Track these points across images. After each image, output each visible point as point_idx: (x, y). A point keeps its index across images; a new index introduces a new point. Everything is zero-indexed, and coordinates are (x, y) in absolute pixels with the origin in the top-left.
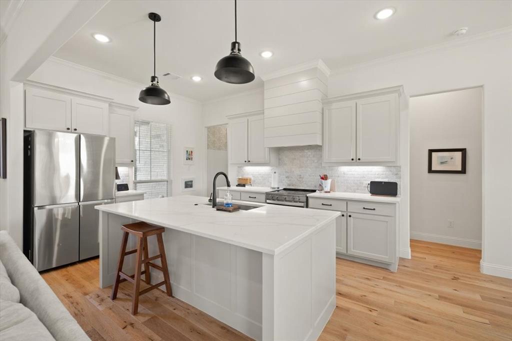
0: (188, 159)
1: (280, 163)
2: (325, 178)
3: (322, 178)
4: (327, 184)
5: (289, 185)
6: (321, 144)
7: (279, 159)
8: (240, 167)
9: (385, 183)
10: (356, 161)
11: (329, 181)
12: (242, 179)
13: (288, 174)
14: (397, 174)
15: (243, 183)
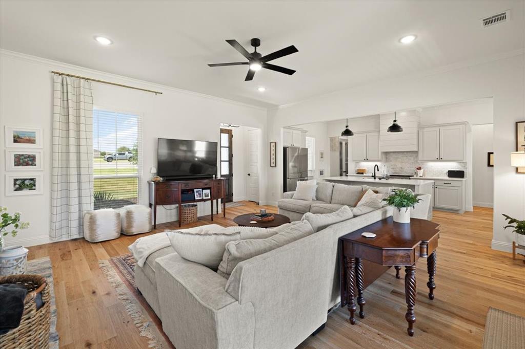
0: (322, 157)
1: (387, 160)
2: (419, 169)
3: (418, 169)
4: (421, 173)
5: (394, 173)
6: (417, 150)
7: (387, 158)
8: (357, 162)
9: (457, 171)
10: (440, 159)
11: (422, 170)
12: (360, 170)
13: (392, 167)
14: (464, 167)
15: (362, 172)
